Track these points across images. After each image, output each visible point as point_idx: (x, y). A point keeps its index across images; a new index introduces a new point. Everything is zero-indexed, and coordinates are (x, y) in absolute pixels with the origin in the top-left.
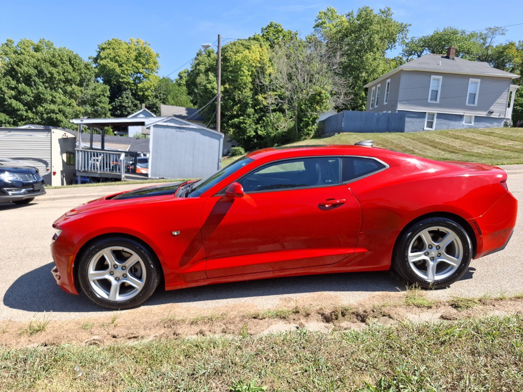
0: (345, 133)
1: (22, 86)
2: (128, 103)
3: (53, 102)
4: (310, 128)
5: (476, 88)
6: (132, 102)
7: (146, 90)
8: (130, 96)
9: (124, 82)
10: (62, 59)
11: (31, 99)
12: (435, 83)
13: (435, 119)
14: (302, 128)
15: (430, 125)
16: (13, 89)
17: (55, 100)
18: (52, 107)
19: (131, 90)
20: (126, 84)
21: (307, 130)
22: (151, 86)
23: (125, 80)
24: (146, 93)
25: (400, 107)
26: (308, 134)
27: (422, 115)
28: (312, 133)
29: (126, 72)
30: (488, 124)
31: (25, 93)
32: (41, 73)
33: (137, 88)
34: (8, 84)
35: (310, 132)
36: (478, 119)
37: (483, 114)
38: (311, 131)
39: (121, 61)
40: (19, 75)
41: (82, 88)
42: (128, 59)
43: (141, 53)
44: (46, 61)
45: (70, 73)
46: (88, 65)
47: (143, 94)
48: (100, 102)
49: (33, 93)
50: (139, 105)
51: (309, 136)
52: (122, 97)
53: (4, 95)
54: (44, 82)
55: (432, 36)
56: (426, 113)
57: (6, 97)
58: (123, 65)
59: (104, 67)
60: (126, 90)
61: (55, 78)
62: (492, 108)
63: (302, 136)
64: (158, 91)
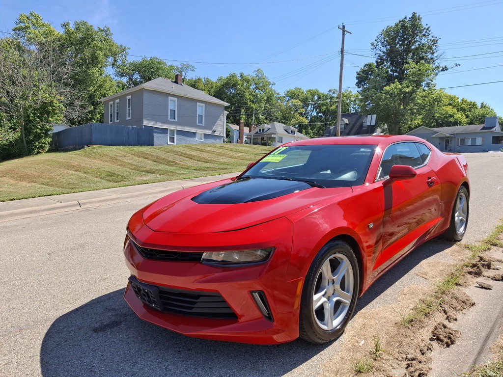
0: (95, 146)
4: (43, 140)
5: (202, 110)
12: (172, 104)
13: (176, 135)
14: (32, 141)
15: (172, 140)
21: (39, 143)
25: (146, 123)
26: (42, 148)
27: (165, 131)
28: (47, 147)
30: (214, 141)
35: (43, 145)
36: (206, 136)
37: (209, 132)
38: (45, 143)
51: (44, 150)
55: (142, 63)
56: (168, 129)
62: (215, 128)
63: (33, 150)
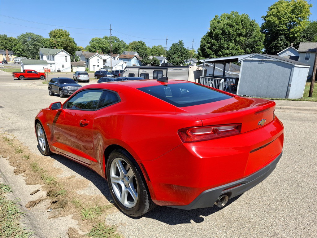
1: (214, 41)
2: (281, 43)
3: (228, 48)
6: (284, 43)
7: (296, 33)
8: (284, 39)
9: (280, 30)
10: (236, 22)
11: (217, 48)
16: (209, 43)
17: (229, 47)
18: (227, 51)
19: (285, 34)
20: (281, 31)
22: (300, 29)
23: (281, 28)
24: (296, 35)
29: (282, 23)
31: (214, 45)
32: (224, 33)
33: (290, 32)
34: (208, 41)
39: (280, 16)
40: (213, 35)
41: (246, 38)
42: (286, 13)
43: (297, 7)
44: (227, 25)
45: (240, 30)
46: (252, 22)
47: (293, 36)
48: (257, 45)
49: (218, 44)
50: (289, 44)
52: (277, 40)
53: (205, 47)
54: (225, 37)
57: (206, 48)
58: (282, 18)
59: (269, 21)
60: (281, 34)
61: (231, 34)
64: (306, 32)
